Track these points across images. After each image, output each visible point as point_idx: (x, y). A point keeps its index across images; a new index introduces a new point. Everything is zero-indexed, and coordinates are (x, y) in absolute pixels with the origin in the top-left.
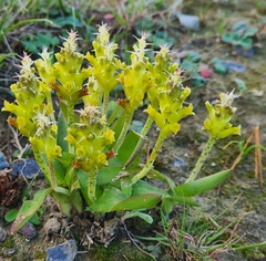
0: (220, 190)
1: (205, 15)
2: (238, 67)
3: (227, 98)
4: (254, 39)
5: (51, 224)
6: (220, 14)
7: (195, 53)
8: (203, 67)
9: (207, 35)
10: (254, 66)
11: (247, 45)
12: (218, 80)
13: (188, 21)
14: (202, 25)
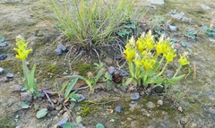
0: (182, 81)
1: (179, 26)
2: (189, 45)
3: (186, 53)
4: (196, 35)
5: (131, 88)
6: (184, 26)
7: (175, 40)
8: (178, 44)
9: (179, 33)
10: (195, 45)
11: (193, 38)
12: (183, 49)
13: (172, 28)
14: (178, 29)
